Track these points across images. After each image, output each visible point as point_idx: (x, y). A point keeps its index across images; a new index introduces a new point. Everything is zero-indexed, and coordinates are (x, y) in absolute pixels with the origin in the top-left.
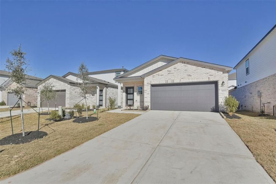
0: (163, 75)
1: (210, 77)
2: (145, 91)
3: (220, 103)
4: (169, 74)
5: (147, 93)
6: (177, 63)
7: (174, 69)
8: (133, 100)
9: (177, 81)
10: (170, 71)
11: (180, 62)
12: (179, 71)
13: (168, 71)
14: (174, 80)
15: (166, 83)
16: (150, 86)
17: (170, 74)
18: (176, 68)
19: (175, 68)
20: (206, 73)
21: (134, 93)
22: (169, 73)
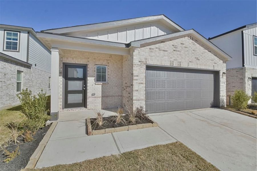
0: (167, 51)
2: (135, 78)
4: (174, 50)
5: (139, 81)
6: (185, 37)
7: (181, 45)
8: (84, 92)
9: (184, 65)
10: (176, 46)
11: (188, 36)
12: (187, 49)
13: (173, 45)
14: (180, 62)
15: (171, 65)
16: (145, 67)
17: (176, 51)
18: (183, 44)
19: (182, 44)
22: (175, 49)
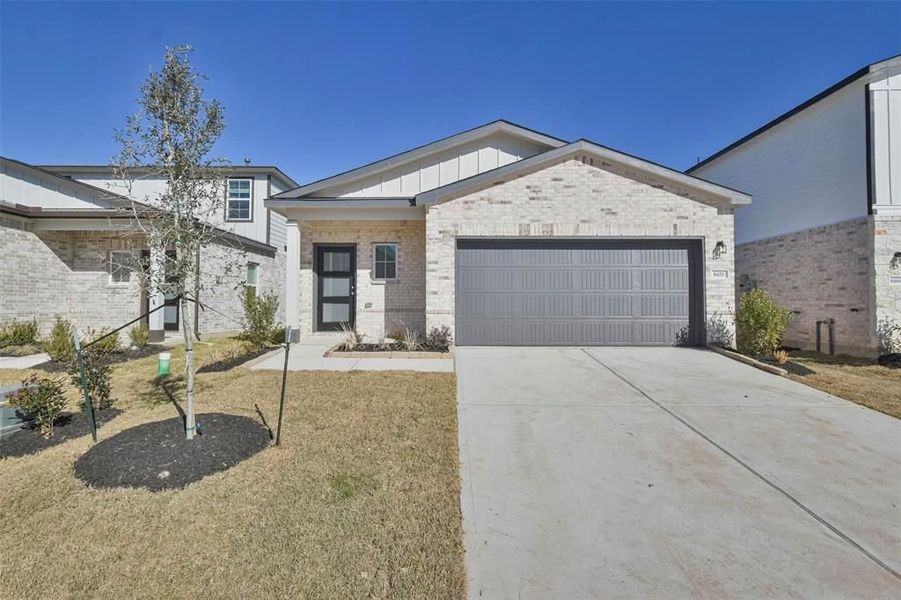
0: (510, 202)
1: (677, 222)
2: (429, 267)
3: (709, 317)
4: (533, 199)
5: (438, 274)
6: (565, 161)
7: (554, 182)
8: (351, 300)
9: (564, 231)
10: (536, 187)
11: (576, 158)
12: (572, 190)
13: (528, 187)
14: (552, 225)
15: (523, 234)
16: (453, 243)
17: (538, 199)
18: (560, 180)
19: (555, 180)
20: (666, 206)
21: (358, 271)
22: (533, 195)
